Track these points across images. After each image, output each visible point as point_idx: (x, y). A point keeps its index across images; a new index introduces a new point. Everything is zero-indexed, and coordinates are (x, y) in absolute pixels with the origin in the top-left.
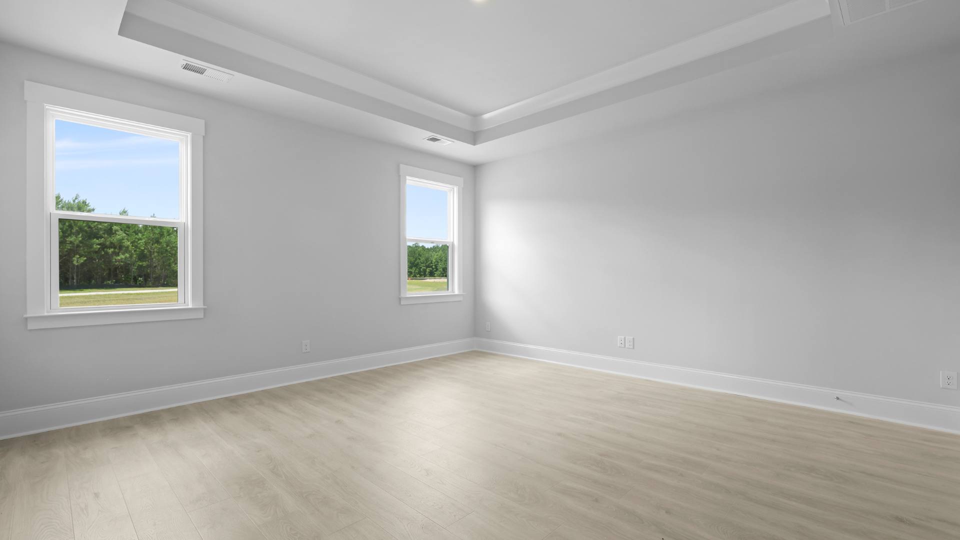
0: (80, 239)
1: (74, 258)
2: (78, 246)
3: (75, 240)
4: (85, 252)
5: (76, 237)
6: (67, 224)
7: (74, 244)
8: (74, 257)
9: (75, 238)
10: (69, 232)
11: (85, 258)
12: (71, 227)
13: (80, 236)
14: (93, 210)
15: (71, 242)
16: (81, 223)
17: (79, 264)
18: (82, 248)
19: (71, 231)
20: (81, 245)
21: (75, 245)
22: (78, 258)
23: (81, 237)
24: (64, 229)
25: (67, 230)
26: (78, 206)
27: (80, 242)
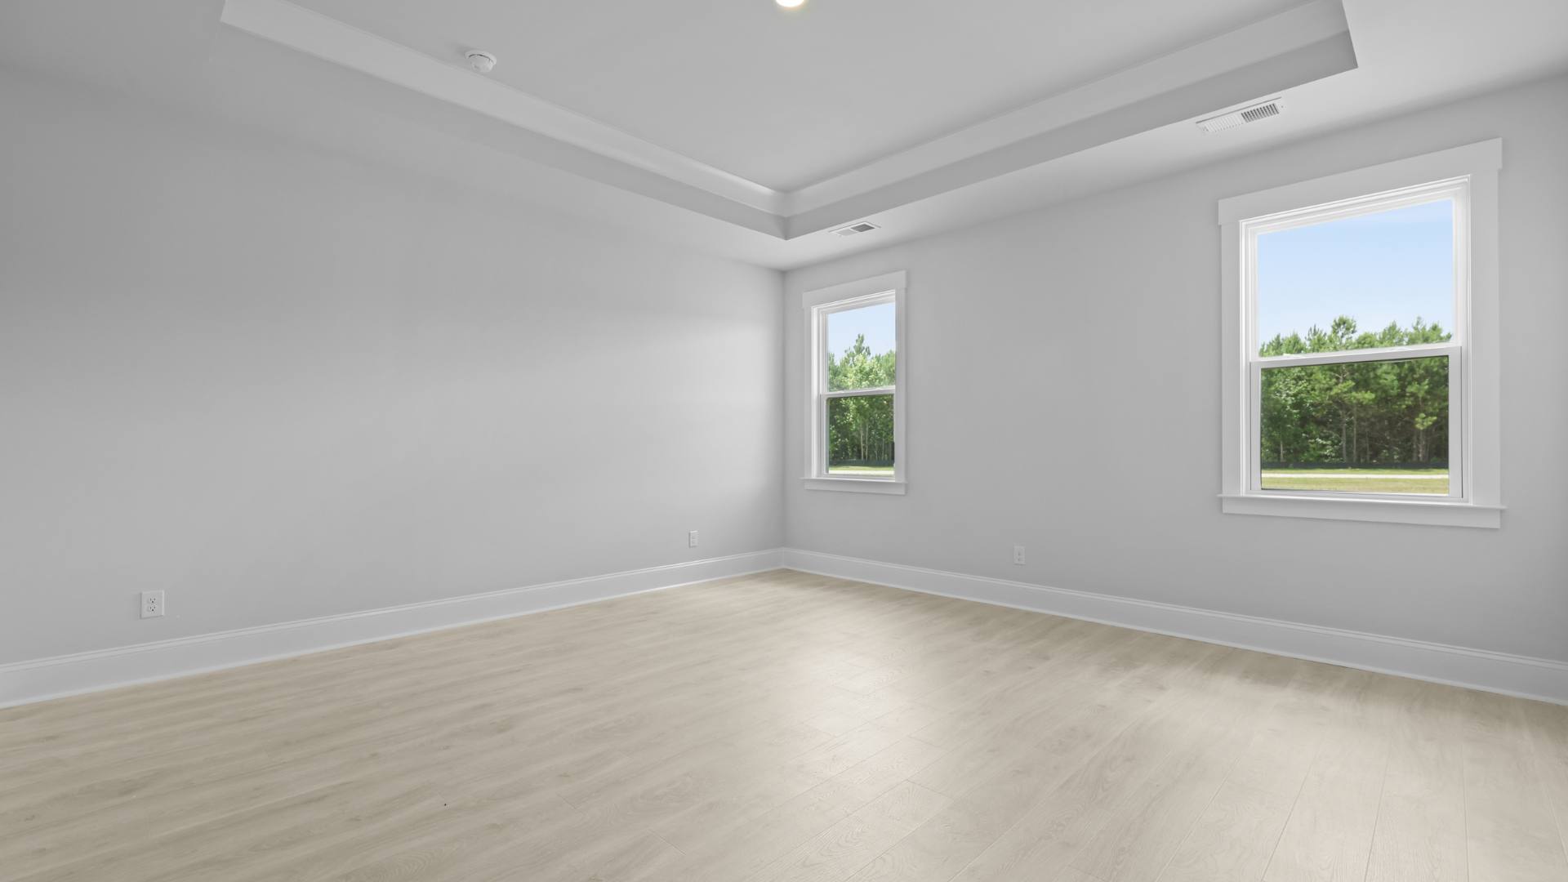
0: (1427, 387)
1: (1417, 419)
2: (1424, 400)
3: (1419, 390)
4: (1434, 409)
5: (1419, 384)
6: (1406, 366)
7: (1418, 397)
8: (1418, 417)
9: (1418, 386)
10: (1409, 379)
11: (1435, 418)
12: (1412, 370)
13: (1427, 382)
14: (1449, 337)
15: (1413, 395)
16: (1427, 362)
17: (1425, 427)
18: (1430, 403)
19: (1412, 376)
20: (1429, 397)
21: (1420, 399)
22: (1424, 418)
23: (1428, 384)
24: (1403, 375)
25: (1406, 375)
26: (1423, 335)
27: (1428, 392)
